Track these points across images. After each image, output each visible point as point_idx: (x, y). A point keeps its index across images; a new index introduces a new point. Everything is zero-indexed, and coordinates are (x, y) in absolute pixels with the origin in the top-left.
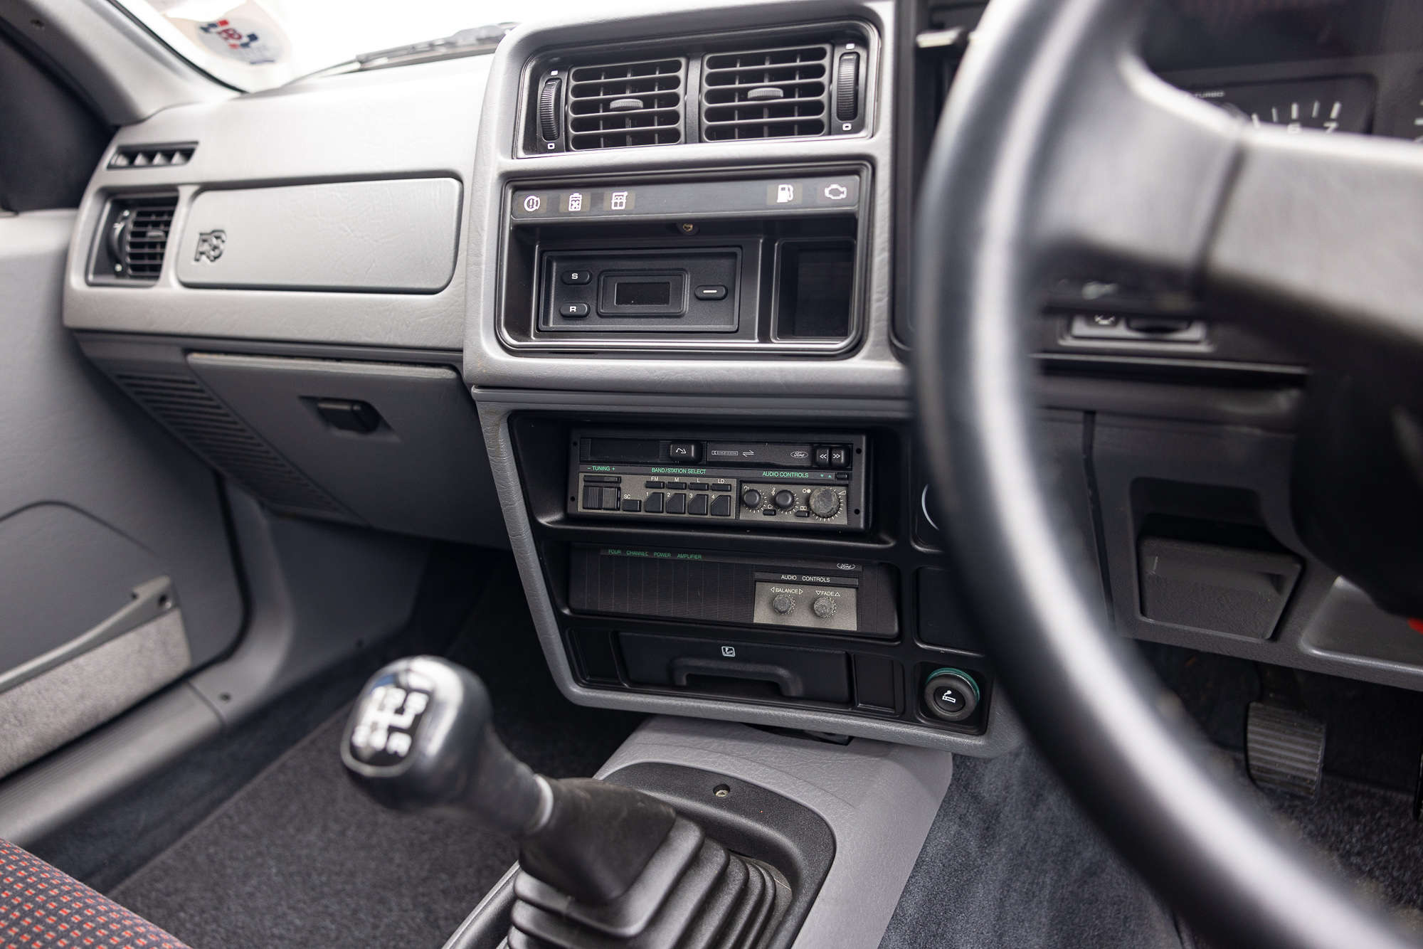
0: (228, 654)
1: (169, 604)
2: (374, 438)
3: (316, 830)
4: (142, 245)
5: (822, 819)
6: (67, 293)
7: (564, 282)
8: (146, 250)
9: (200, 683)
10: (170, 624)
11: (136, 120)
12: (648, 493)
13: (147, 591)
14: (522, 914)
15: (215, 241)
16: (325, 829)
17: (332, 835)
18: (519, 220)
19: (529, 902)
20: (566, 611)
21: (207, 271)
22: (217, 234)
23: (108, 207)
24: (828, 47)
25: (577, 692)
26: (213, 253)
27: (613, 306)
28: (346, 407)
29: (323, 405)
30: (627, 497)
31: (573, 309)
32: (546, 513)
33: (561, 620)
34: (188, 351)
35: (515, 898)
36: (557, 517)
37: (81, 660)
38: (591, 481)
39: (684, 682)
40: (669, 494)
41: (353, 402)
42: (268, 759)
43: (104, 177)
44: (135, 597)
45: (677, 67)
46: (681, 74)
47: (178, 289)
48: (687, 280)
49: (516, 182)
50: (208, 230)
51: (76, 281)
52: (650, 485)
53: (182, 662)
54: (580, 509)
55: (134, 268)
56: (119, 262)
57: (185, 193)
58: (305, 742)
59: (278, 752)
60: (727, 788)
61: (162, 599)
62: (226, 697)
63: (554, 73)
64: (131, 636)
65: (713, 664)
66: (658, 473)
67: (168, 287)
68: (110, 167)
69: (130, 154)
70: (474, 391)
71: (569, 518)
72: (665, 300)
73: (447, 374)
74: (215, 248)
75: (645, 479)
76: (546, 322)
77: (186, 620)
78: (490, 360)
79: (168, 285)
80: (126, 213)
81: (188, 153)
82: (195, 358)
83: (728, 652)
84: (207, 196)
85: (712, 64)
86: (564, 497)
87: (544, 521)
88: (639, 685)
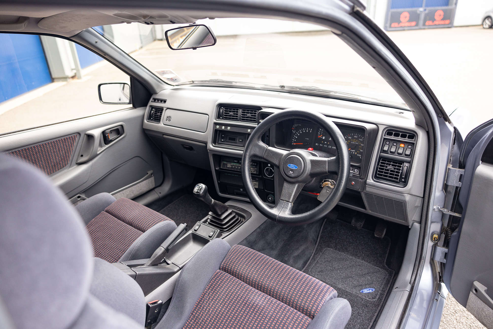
0: (160, 186)
1: (153, 175)
2: (191, 151)
3: (175, 217)
4: (156, 115)
5: (251, 213)
6: (144, 123)
7: (222, 136)
8: (157, 116)
9: (156, 190)
10: (152, 179)
11: (156, 93)
12: (231, 166)
13: (150, 172)
14: (209, 220)
15: (169, 118)
16: (177, 217)
17: (178, 218)
18: (216, 129)
19: (210, 219)
20: (219, 182)
21: (168, 123)
22: (170, 117)
23: (151, 108)
24: (257, 111)
25: (220, 194)
26: (169, 120)
27: (228, 140)
28: (188, 147)
29: (184, 146)
30: (228, 167)
31: (222, 140)
32: (217, 168)
33: (218, 183)
34: (163, 135)
35: (208, 219)
36: (218, 168)
37: (141, 183)
38: (224, 164)
39: (235, 194)
40: (234, 167)
41: (189, 146)
42: (166, 205)
43: (151, 103)
44: (147, 173)
45: (238, 110)
46: (239, 111)
47: (163, 125)
48: (238, 138)
49: (216, 124)
50: (168, 116)
51: (145, 121)
52: (231, 165)
53: (154, 186)
54: (222, 167)
55: (154, 119)
56: (152, 118)
57: (165, 109)
58: (172, 203)
59: (168, 204)
60: (239, 208)
61: (152, 174)
62: (160, 193)
63: (222, 108)
64: (147, 180)
65: (239, 191)
66: (232, 164)
67: (161, 125)
68: (152, 102)
69: (155, 100)
70: (208, 151)
71: (220, 169)
72: (235, 140)
73: (205, 145)
74: (169, 119)
75: (230, 164)
76: (219, 141)
77: (155, 179)
78: (211, 147)
79: (161, 124)
80: (153, 109)
81: (165, 101)
82: (164, 136)
83: (241, 190)
84: (168, 110)
85: (243, 110)
86: (220, 166)
87: (217, 169)
88: (229, 194)
